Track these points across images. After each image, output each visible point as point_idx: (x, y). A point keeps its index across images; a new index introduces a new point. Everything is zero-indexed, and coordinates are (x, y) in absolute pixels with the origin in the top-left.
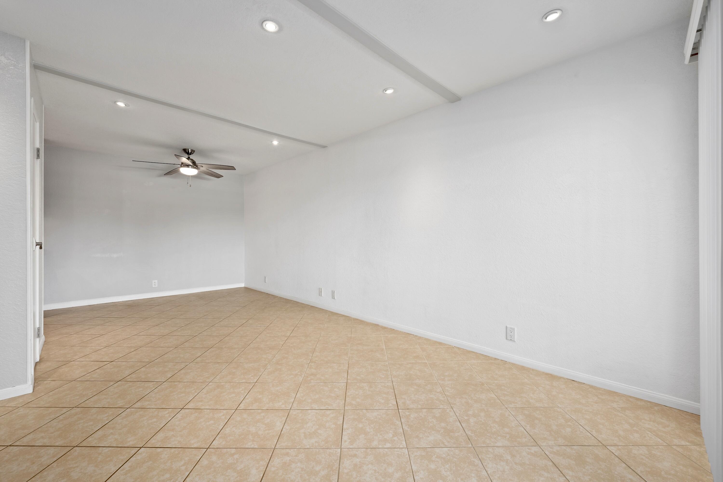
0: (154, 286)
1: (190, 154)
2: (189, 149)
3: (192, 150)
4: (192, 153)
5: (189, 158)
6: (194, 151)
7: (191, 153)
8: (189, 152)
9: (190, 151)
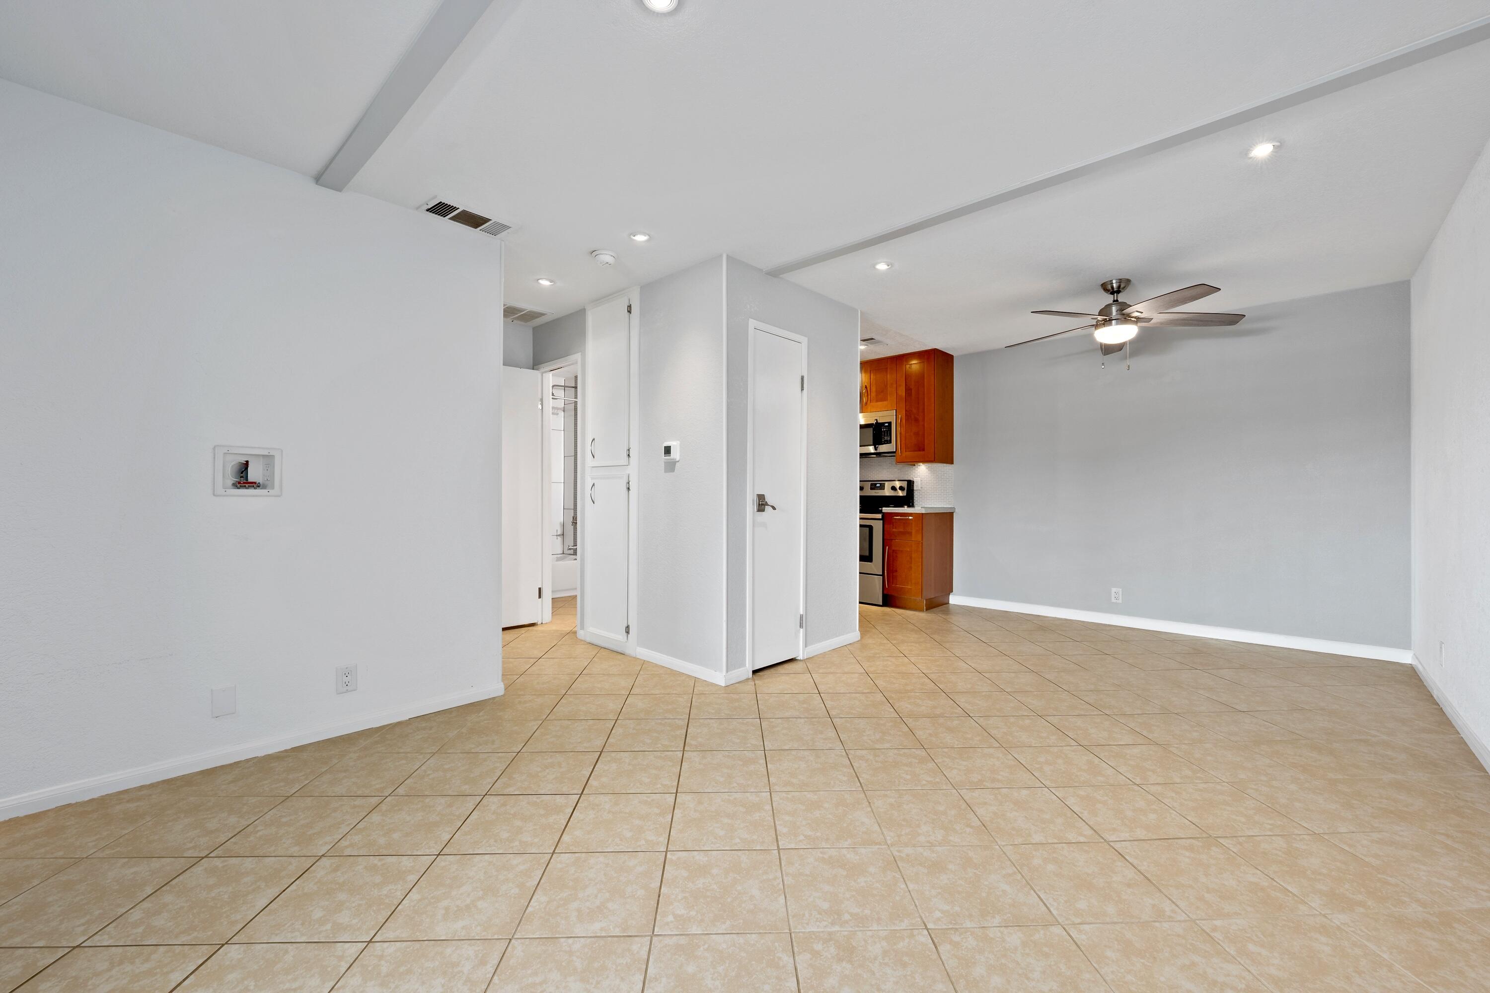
0: (1114, 600)
1: (1118, 292)
2: (1112, 281)
3: (1121, 279)
4: (1122, 286)
5: (1117, 301)
6: (1128, 281)
7: (1119, 287)
8: (1112, 287)
9: (1115, 285)
